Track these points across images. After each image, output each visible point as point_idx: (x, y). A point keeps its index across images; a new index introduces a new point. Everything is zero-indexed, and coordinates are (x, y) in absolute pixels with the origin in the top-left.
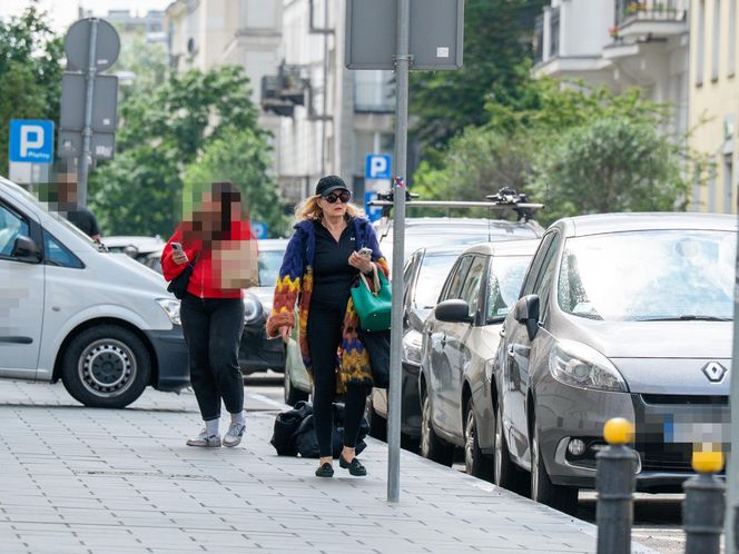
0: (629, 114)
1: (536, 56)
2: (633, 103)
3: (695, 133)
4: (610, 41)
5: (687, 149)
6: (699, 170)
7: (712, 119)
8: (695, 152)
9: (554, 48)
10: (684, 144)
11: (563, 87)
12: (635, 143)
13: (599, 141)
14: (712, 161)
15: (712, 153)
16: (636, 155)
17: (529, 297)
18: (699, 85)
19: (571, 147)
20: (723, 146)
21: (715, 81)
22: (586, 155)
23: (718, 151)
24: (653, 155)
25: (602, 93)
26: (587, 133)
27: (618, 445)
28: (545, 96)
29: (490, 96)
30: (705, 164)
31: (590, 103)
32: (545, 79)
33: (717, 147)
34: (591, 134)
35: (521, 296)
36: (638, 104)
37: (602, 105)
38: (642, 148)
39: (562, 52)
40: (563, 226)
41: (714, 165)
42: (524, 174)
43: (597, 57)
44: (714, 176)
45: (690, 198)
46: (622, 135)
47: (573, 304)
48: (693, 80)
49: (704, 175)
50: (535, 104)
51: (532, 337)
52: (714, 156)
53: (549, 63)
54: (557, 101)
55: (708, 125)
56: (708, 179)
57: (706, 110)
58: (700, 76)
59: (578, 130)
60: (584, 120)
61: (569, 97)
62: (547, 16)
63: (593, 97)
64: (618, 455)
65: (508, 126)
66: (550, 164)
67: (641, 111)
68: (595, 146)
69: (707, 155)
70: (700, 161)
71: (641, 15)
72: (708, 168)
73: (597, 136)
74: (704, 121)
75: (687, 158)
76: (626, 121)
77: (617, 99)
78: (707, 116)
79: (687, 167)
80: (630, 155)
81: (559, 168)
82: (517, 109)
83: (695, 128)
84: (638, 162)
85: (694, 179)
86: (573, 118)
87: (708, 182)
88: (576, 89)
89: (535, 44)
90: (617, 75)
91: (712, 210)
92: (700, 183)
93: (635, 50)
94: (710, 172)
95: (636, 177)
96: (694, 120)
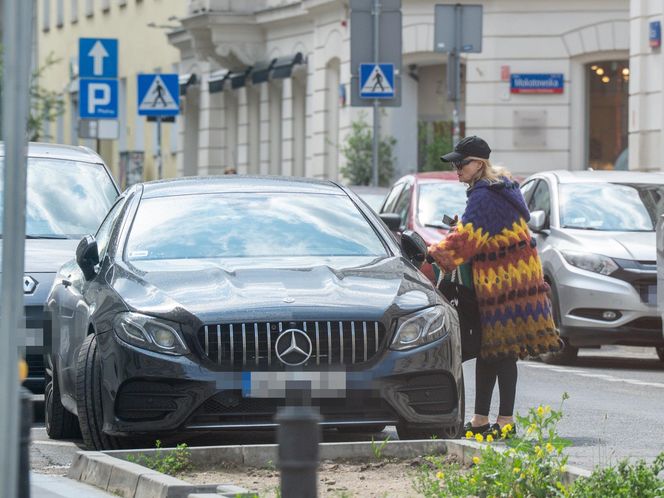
3: (43, 74)
5: (36, 87)
6: (48, 106)
7: (58, 61)
8: (44, 91)
10: (34, 84)
14: (59, 99)
15: (59, 90)
18: (46, 30)
20: (69, 85)
21: (60, 26)
23: (65, 90)
30: (53, 102)
33: (64, 85)
41: (61, 103)
44: (61, 112)
45: (41, 133)
48: (41, 26)
49: (53, 111)
52: (60, 95)
55: (55, 66)
56: (56, 115)
57: (52, 53)
58: (46, 22)
69: (54, 93)
70: (48, 99)
72: (56, 105)
74: (50, 63)
75: (37, 96)
78: (54, 58)
79: (37, 104)
83: (43, 69)
85: (43, 115)
87: (56, 118)
91: (60, 141)
92: (49, 119)
94: (58, 109)
96: (42, 63)
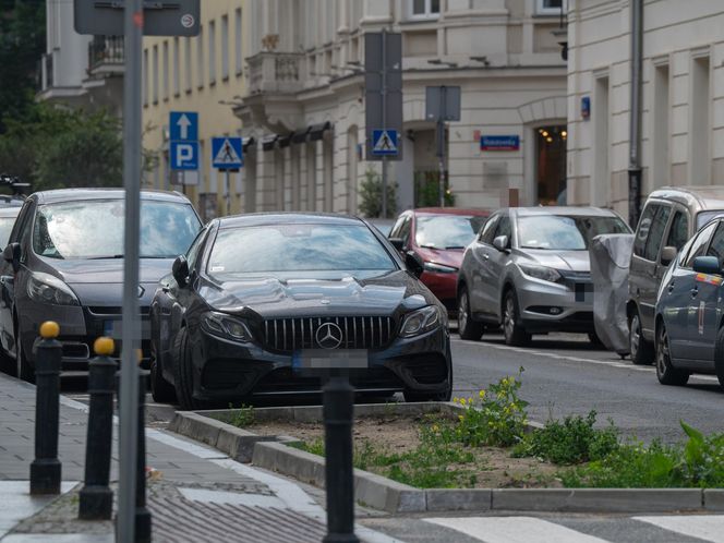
0: (99, 125)
1: (37, 87)
2: (102, 117)
3: (145, 137)
4: (86, 77)
5: (141, 148)
6: (148, 161)
7: (154, 128)
8: (145, 150)
9: (50, 81)
10: (138, 145)
11: (57, 107)
12: (104, 144)
13: (80, 142)
14: (154, 155)
15: (155, 149)
16: (104, 153)
17: (14, 244)
18: (146, 106)
19: (61, 146)
20: (163, 146)
21: (156, 103)
22: (71, 152)
23: (160, 149)
24: (116, 152)
25: (81, 110)
26: (71, 137)
27: (50, 339)
28: (43, 113)
29: (6, 113)
30: (151, 157)
31: (72, 118)
32: (42, 102)
33: (159, 146)
34: (74, 138)
35: (10, 242)
36: (106, 118)
37: (82, 118)
38: (108, 148)
39: (55, 83)
40: (36, 198)
41: (157, 158)
42: (30, 165)
43: (79, 88)
44: (157, 165)
46: (95, 139)
47: (43, 249)
48: (142, 102)
49: (151, 164)
50: (37, 119)
51: (16, 271)
52: (157, 153)
53: (47, 91)
54: (51, 116)
55: (152, 132)
56: (154, 167)
57: (150, 122)
58: (146, 100)
59: (66, 135)
60: (70, 129)
61: (58, 114)
62: (44, 60)
63: (76, 113)
64: (50, 346)
65: (20, 134)
66: (47, 157)
67: (108, 122)
68: (77, 147)
69: (151, 151)
70: (148, 155)
71: (106, 60)
72: (153, 160)
73: (78, 139)
74: (149, 129)
75: (140, 153)
76: (98, 129)
77: (91, 115)
78: (151, 126)
79: (140, 159)
80: (100, 152)
81: (53, 161)
82: (24, 122)
83: (144, 133)
84: (106, 156)
85: (144, 167)
86: (62, 128)
87: (153, 169)
88: (65, 109)
89: (37, 78)
90: (92, 100)
91: (157, 187)
92: (149, 170)
93: (102, 83)
94: (155, 162)
95: (105, 166)
96: (144, 129)
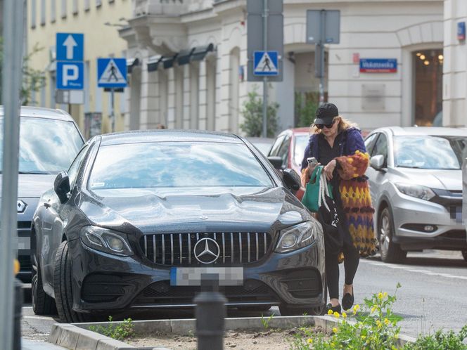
3: (31, 58)
5: (26, 68)
6: (34, 81)
7: (42, 49)
8: (31, 70)
10: (24, 65)
14: (42, 75)
15: (42, 70)
18: (34, 28)
20: (49, 66)
21: (43, 25)
23: (46, 70)
30: (38, 78)
33: (46, 66)
41: (44, 78)
44: (44, 85)
45: (29, 99)
48: (29, 24)
49: (38, 84)
52: (43, 73)
55: (39, 53)
56: (40, 87)
57: (37, 43)
58: (34, 22)
69: (39, 72)
70: (34, 76)
72: (40, 80)
74: (36, 50)
75: (27, 73)
78: (39, 47)
79: (26, 79)
83: (31, 54)
85: (31, 87)
87: (40, 89)
91: (43, 105)
92: (35, 89)
94: (41, 82)
96: (30, 50)
